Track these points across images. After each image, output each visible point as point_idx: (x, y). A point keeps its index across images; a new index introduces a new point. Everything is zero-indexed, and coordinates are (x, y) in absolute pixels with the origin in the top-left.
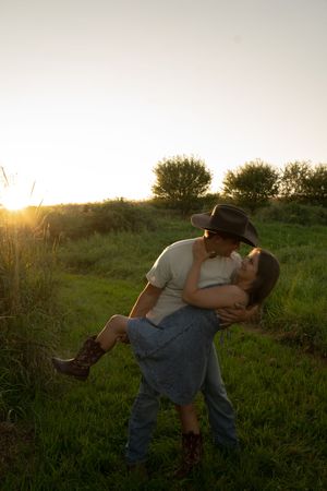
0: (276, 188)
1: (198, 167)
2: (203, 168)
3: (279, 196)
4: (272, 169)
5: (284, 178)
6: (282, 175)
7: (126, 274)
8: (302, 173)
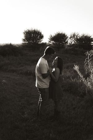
0: (67, 41)
1: (39, 32)
2: (41, 33)
3: (68, 44)
4: (66, 34)
5: (70, 38)
6: (69, 37)
7: (13, 71)
8: (77, 36)
